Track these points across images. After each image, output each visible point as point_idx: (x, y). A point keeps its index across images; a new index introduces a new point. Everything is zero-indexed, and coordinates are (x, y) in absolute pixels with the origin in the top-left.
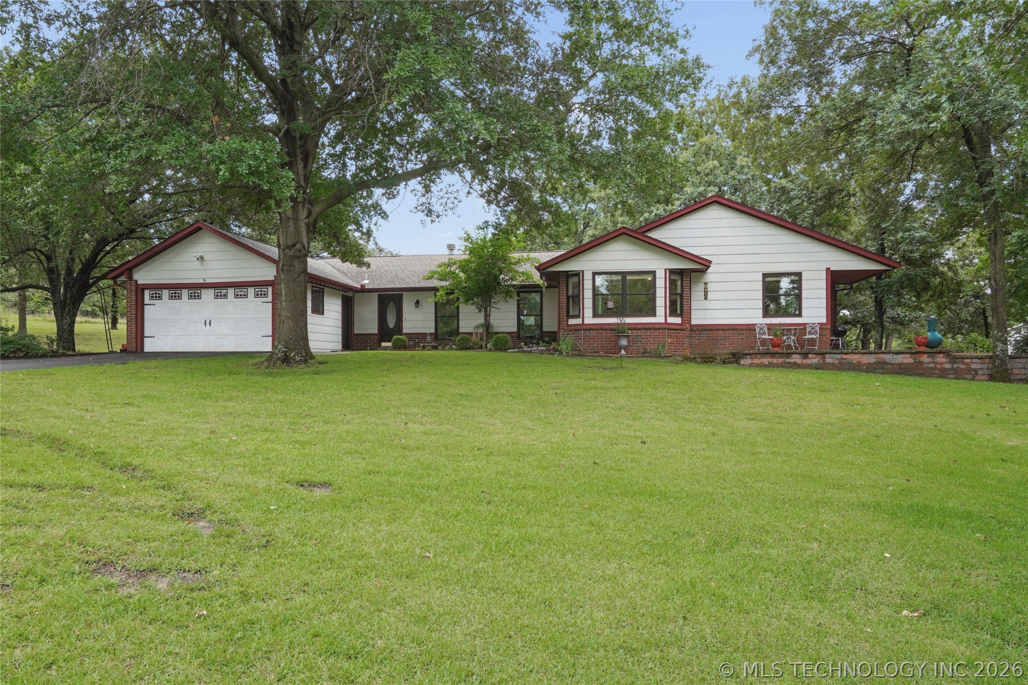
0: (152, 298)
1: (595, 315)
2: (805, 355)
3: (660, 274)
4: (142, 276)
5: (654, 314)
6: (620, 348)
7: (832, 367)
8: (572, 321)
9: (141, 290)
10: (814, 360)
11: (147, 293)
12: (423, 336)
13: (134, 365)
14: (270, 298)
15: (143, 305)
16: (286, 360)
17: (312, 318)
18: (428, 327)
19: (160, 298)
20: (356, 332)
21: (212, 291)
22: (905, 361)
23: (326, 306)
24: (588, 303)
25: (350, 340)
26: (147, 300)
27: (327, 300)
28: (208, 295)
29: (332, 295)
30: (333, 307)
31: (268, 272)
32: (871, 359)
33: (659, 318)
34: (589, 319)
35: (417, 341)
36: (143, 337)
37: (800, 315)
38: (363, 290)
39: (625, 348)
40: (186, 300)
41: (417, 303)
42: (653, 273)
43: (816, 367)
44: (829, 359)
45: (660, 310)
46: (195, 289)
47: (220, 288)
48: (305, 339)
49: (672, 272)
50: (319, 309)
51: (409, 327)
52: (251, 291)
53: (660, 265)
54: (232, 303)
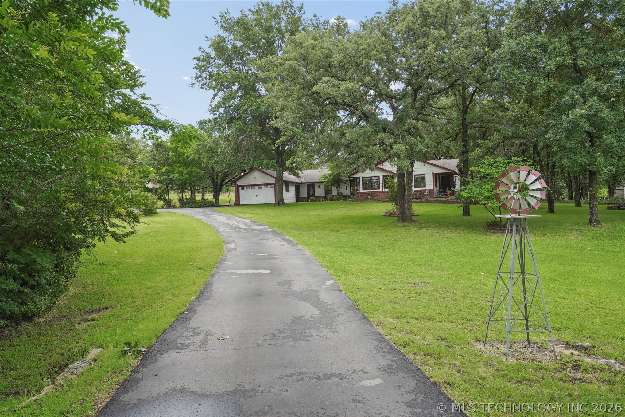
0: (241, 189)
1: (363, 190)
2: (417, 199)
3: (381, 177)
4: (239, 183)
5: (379, 189)
6: (368, 199)
7: (424, 202)
8: (358, 191)
9: (239, 187)
10: (419, 200)
11: (240, 188)
12: (320, 197)
13: (236, 208)
14: (274, 188)
15: (239, 191)
16: (279, 204)
17: (285, 193)
18: (323, 194)
19: (244, 189)
20: (301, 196)
21: (258, 186)
22: (444, 200)
23: (290, 189)
24: (361, 186)
25: (299, 199)
26: (240, 190)
27: (290, 187)
28: (257, 187)
29: (292, 185)
30: (293, 189)
31: (273, 181)
32: (434, 199)
33: (381, 190)
34: (362, 191)
35: (319, 199)
36: (239, 200)
37: (425, 187)
38: (302, 183)
39: (370, 199)
40: (251, 190)
41: (319, 186)
42: (379, 177)
43: (420, 202)
44: (423, 200)
45: (381, 188)
46: (253, 186)
47: (260, 185)
48: (283, 199)
49: (384, 176)
50: (288, 190)
51: (317, 194)
52: (269, 186)
53: (381, 174)
54: (263, 190)
